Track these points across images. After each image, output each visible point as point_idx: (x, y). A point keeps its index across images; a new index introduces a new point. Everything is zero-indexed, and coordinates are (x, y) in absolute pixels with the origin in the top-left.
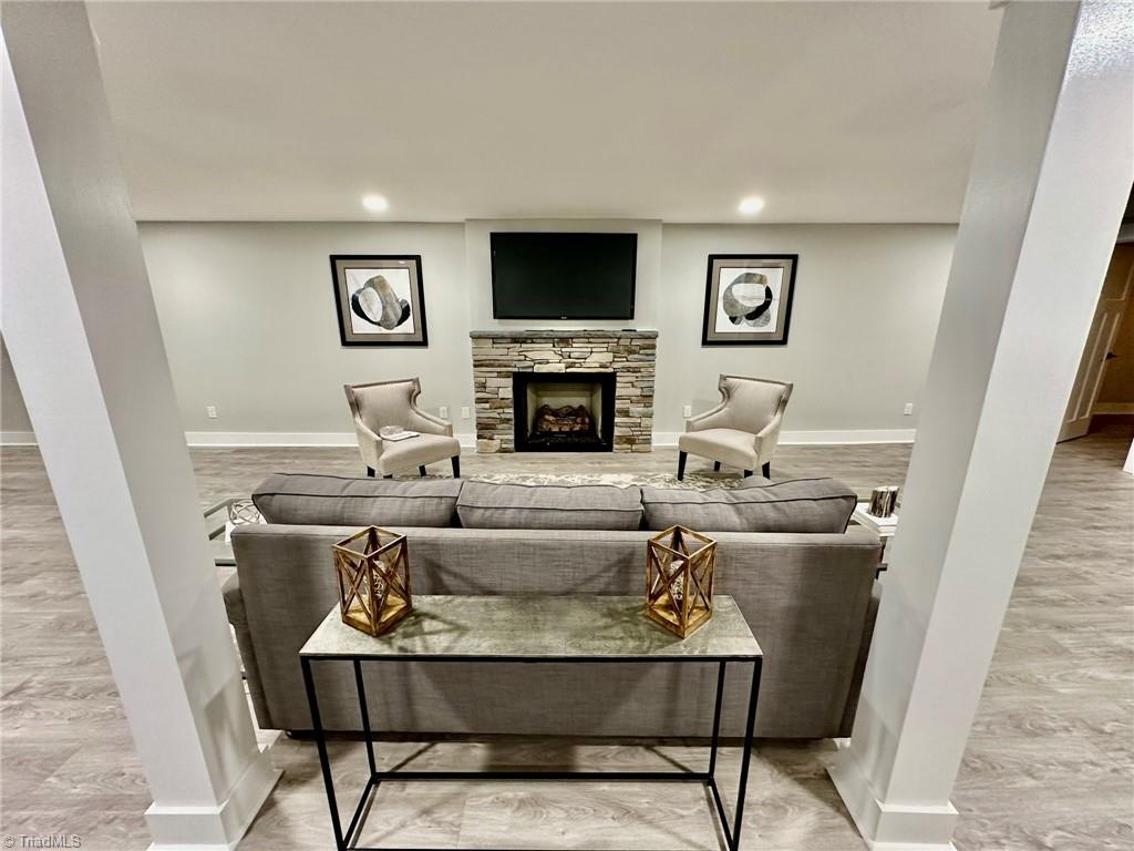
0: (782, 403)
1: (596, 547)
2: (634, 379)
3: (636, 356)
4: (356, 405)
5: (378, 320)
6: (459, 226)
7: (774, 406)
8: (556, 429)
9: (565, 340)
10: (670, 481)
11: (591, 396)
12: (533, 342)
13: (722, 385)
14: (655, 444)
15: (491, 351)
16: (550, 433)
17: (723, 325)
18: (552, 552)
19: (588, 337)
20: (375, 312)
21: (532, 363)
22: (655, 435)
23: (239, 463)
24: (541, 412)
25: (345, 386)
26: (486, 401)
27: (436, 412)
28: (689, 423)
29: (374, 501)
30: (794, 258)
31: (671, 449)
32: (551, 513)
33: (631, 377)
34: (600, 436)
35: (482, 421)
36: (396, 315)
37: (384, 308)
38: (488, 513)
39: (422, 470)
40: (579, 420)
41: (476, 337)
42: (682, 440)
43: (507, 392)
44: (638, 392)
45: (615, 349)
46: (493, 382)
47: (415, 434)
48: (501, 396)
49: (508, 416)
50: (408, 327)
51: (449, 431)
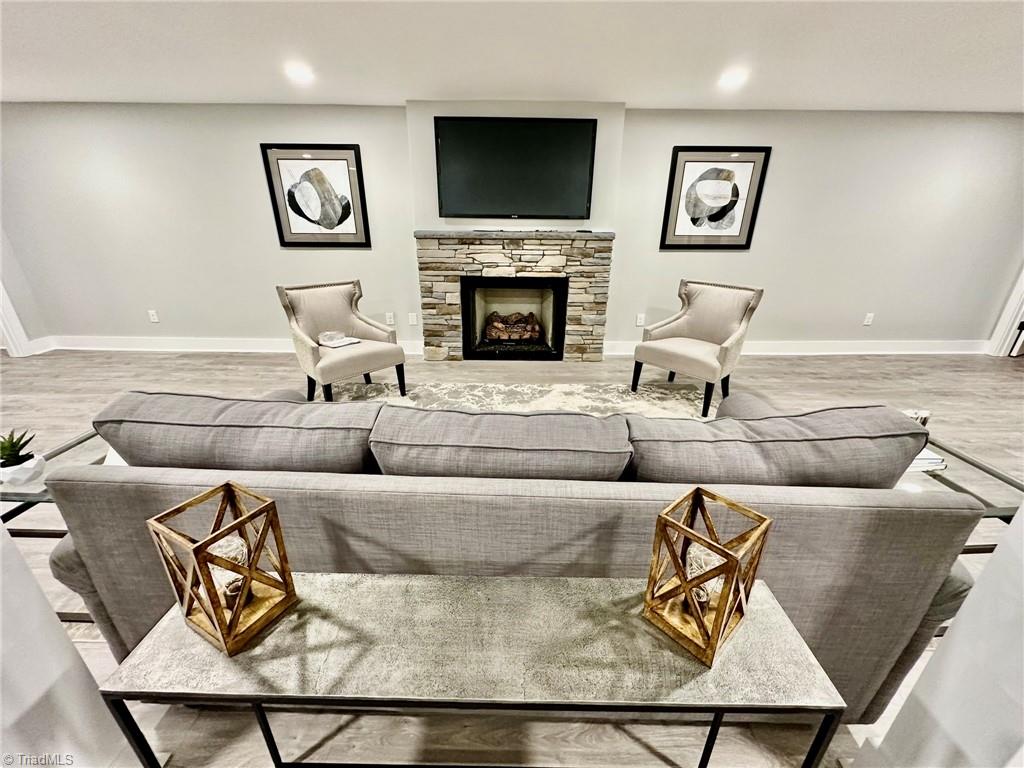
0: (749, 310)
1: (568, 507)
2: (587, 285)
3: (591, 260)
4: (291, 309)
5: (317, 218)
6: (398, 111)
7: (738, 313)
8: (505, 337)
9: (516, 241)
10: (623, 392)
11: (542, 303)
12: (481, 244)
13: (683, 291)
14: (606, 352)
15: (436, 253)
16: (499, 341)
17: (683, 227)
18: (503, 513)
19: (541, 238)
20: (313, 209)
21: (481, 267)
22: (606, 344)
23: (182, 369)
24: (489, 320)
25: (277, 288)
26: (432, 306)
27: (381, 318)
28: (646, 332)
29: (257, 433)
30: (767, 151)
31: (626, 359)
32: (501, 455)
33: (584, 283)
34: (550, 344)
35: (429, 327)
36: (335, 213)
37: (323, 205)
38: (414, 452)
39: (367, 378)
40: (529, 328)
41: (421, 237)
42: (638, 350)
43: (454, 297)
44: (591, 298)
45: (569, 252)
46: (440, 287)
47: (357, 340)
48: (448, 302)
49: (456, 323)
50: (349, 227)
51: (393, 337)
